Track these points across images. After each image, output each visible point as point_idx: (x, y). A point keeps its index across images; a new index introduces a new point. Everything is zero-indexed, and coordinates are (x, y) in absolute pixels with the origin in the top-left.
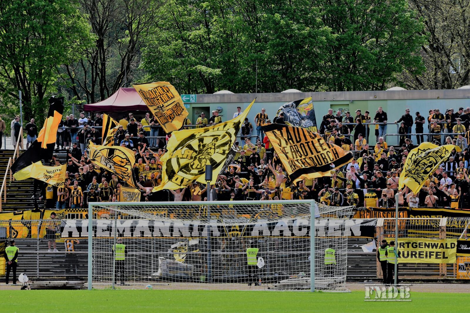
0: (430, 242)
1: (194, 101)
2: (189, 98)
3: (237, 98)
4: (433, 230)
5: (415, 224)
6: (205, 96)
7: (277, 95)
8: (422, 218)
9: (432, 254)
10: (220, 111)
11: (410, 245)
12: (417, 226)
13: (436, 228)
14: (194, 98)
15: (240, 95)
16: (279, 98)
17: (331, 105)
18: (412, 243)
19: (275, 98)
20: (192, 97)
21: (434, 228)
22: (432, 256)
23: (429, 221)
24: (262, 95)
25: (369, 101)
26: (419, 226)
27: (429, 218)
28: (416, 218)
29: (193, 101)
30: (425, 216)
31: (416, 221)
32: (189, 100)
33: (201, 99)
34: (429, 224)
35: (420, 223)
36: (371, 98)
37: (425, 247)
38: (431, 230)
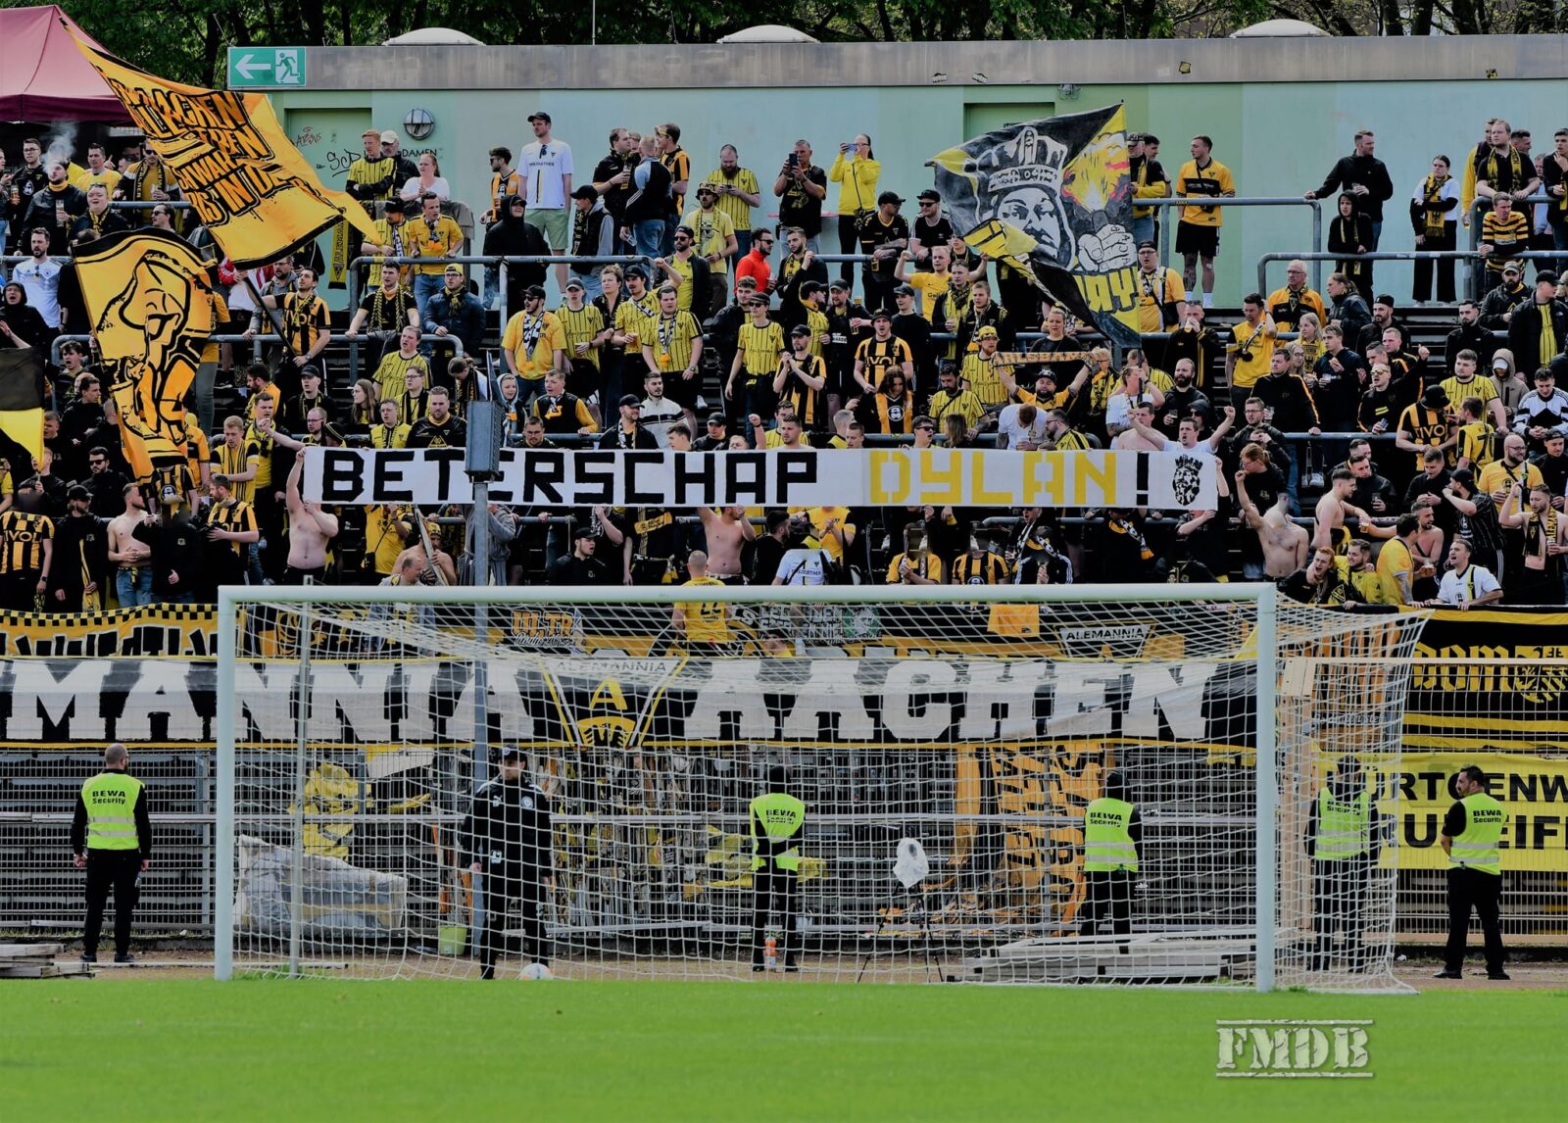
0: (1538, 772)
1: (294, 80)
2: (267, 67)
3: (509, 67)
4: (1530, 717)
5: (1438, 686)
6: (346, 55)
7: (705, 56)
8: (1474, 660)
9: (1547, 827)
10: (424, 131)
11: (1442, 786)
12: (1449, 695)
13: (1541, 707)
14: (294, 67)
15: (523, 53)
16: (712, 69)
17: (969, 107)
18: (1448, 777)
19: (694, 69)
20: (285, 62)
21: (1530, 705)
22: (1547, 839)
23: (1504, 672)
24: (631, 57)
25: (1151, 89)
26: (1460, 696)
27: (1505, 660)
28: (1445, 659)
29: (291, 80)
30: (1485, 649)
31: (1445, 671)
32: (269, 75)
33: (329, 70)
34: (1504, 687)
35: (1460, 683)
36: (1165, 73)
37: (1514, 797)
38: (1518, 717)
